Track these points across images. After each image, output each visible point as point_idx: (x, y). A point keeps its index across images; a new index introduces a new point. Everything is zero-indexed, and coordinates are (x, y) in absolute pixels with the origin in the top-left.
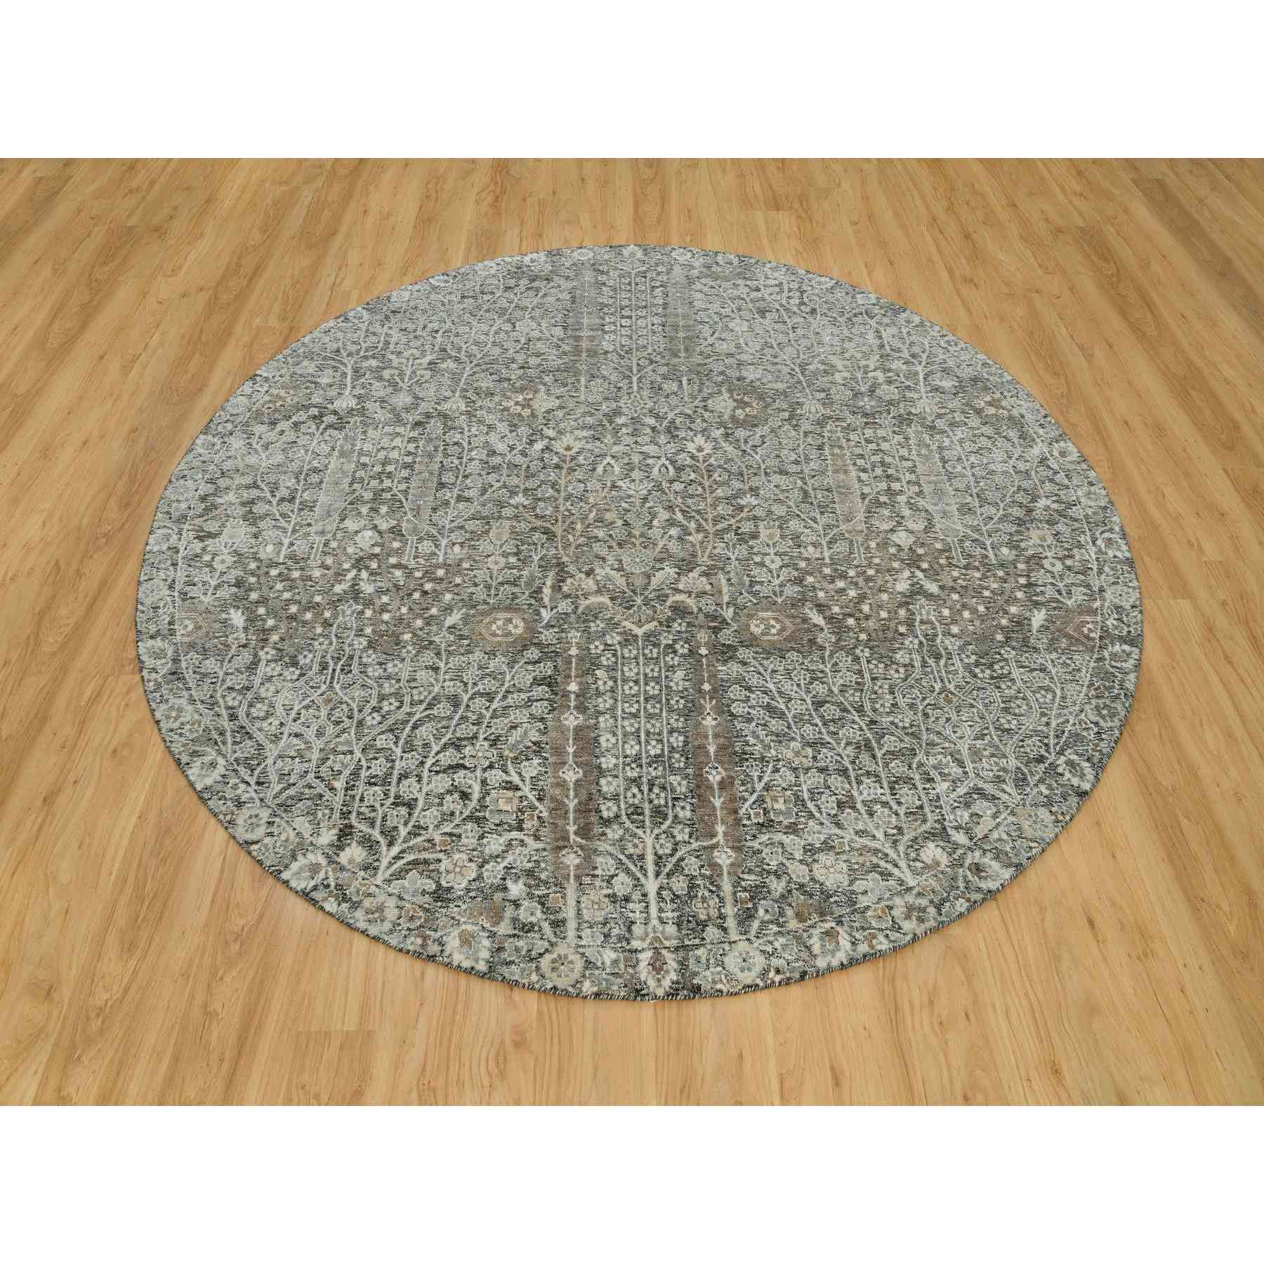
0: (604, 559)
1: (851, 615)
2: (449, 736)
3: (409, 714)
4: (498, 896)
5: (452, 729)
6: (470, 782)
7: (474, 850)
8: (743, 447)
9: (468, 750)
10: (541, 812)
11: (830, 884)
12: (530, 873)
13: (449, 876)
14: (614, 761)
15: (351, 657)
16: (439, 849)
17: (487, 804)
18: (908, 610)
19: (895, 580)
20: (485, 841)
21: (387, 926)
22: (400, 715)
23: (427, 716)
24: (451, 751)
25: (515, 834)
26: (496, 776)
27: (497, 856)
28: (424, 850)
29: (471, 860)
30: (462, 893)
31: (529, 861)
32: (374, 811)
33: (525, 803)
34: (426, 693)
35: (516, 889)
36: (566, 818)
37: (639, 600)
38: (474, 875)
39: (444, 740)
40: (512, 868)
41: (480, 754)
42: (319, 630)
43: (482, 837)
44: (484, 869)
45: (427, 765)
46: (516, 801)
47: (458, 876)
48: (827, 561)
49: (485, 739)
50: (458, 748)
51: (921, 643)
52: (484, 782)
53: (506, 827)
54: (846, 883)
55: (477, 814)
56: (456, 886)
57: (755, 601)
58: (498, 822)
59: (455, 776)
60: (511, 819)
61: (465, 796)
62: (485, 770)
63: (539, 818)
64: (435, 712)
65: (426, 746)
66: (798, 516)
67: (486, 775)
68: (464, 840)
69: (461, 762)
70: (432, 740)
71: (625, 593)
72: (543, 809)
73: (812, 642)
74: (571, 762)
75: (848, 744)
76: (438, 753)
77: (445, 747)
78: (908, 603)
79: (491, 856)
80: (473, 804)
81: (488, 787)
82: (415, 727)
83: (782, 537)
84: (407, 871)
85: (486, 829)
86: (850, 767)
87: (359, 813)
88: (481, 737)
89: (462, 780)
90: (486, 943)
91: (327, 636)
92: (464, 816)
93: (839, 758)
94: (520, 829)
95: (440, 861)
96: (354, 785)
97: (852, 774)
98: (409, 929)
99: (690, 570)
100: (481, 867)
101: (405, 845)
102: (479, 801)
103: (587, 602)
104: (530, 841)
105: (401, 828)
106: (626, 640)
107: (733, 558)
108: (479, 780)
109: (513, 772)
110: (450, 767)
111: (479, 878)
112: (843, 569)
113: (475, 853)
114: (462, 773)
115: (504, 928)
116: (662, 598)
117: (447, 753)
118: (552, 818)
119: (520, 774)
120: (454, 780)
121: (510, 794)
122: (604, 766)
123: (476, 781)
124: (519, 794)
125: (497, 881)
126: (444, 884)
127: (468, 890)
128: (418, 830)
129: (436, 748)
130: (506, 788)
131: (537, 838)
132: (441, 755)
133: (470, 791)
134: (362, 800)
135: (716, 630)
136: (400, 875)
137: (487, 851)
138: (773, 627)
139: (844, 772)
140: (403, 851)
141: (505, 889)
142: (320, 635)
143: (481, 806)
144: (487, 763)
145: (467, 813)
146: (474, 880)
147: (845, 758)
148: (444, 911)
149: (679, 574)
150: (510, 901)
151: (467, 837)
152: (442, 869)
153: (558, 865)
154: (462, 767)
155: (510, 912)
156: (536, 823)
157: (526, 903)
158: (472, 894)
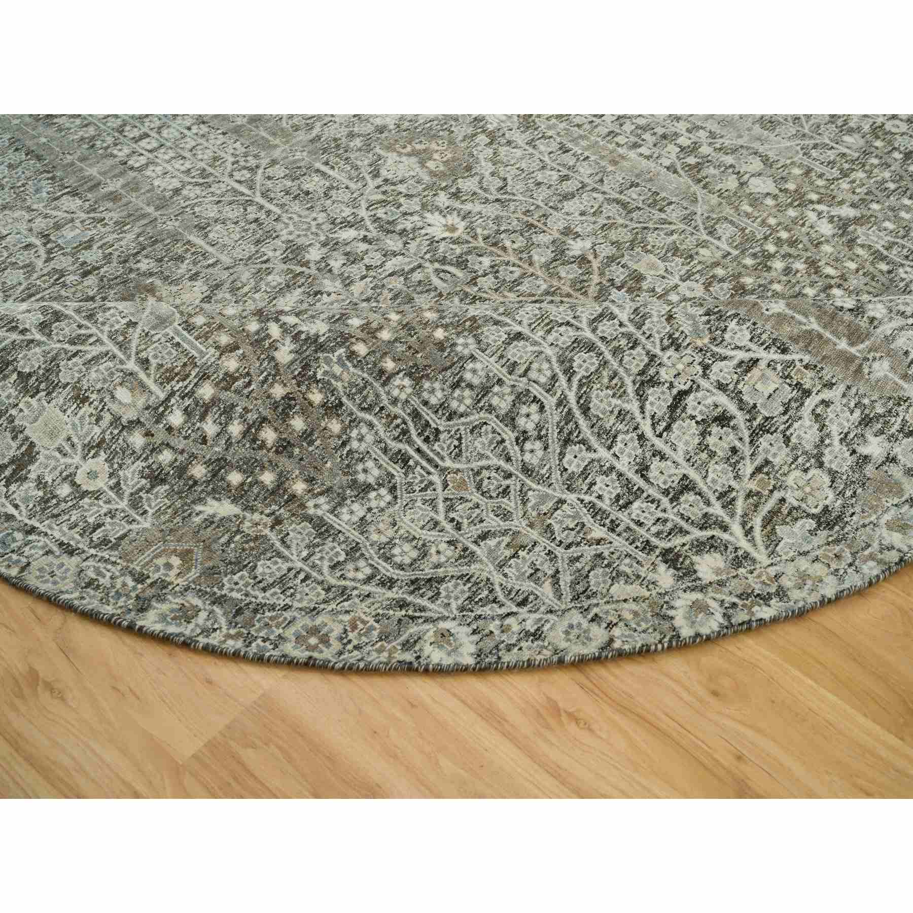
2: (628, 381)
3: (560, 403)
4: (869, 470)
5: (621, 371)
6: (709, 401)
7: (796, 459)
9: (665, 375)
10: (801, 360)
12: (866, 421)
13: (809, 502)
15: (416, 415)
16: (766, 493)
17: (751, 402)
20: (794, 440)
22: (554, 416)
23: (581, 386)
24: (652, 393)
26: (722, 371)
27: (822, 440)
28: (756, 506)
29: (806, 471)
30: (839, 502)
31: (852, 412)
32: (666, 521)
33: (779, 367)
34: (545, 366)
35: (875, 447)
36: (827, 342)
38: (827, 480)
39: (630, 389)
40: (846, 435)
41: (680, 367)
42: (335, 426)
43: (787, 440)
44: (827, 465)
45: (649, 434)
46: (769, 373)
47: (817, 494)
49: (663, 349)
50: (653, 382)
52: (722, 387)
53: (794, 405)
55: (755, 424)
56: (827, 502)
58: (781, 409)
59: (689, 411)
60: (788, 393)
61: (723, 419)
62: (705, 375)
63: (806, 367)
64: (581, 373)
65: (622, 415)
67: (713, 378)
68: (777, 461)
69: (675, 391)
70: (619, 402)
72: (800, 356)
76: (642, 409)
77: (641, 397)
79: (817, 447)
80: (740, 418)
81: (731, 387)
82: (585, 410)
85: (782, 427)
87: (657, 534)
88: (656, 351)
89: (700, 407)
91: (354, 422)
92: (747, 440)
94: (807, 393)
95: (783, 500)
96: (612, 521)
100: (821, 465)
101: (737, 517)
102: (741, 409)
104: (826, 395)
105: (710, 510)
108: (715, 391)
109: (730, 353)
110: (673, 408)
111: (833, 475)
113: (800, 460)
114: (690, 400)
117: (651, 398)
118: (817, 354)
119: (740, 348)
120: (693, 417)
121: (756, 372)
123: (714, 394)
124: (762, 364)
125: (851, 460)
126: (816, 511)
127: (842, 493)
128: (726, 497)
129: (633, 406)
130: (746, 372)
131: (830, 385)
132: (648, 406)
133: (720, 409)
134: (640, 524)
137: (808, 447)
140: (744, 524)
141: (866, 458)
142: (344, 430)
143: (749, 412)
144: (699, 369)
145: (746, 434)
146: (833, 482)
150: (884, 463)
151: (775, 455)
152: (795, 503)
153: (879, 385)
154: (683, 394)
155: (896, 471)
156: (810, 374)
157: (897, 450)
158: (848, 493)
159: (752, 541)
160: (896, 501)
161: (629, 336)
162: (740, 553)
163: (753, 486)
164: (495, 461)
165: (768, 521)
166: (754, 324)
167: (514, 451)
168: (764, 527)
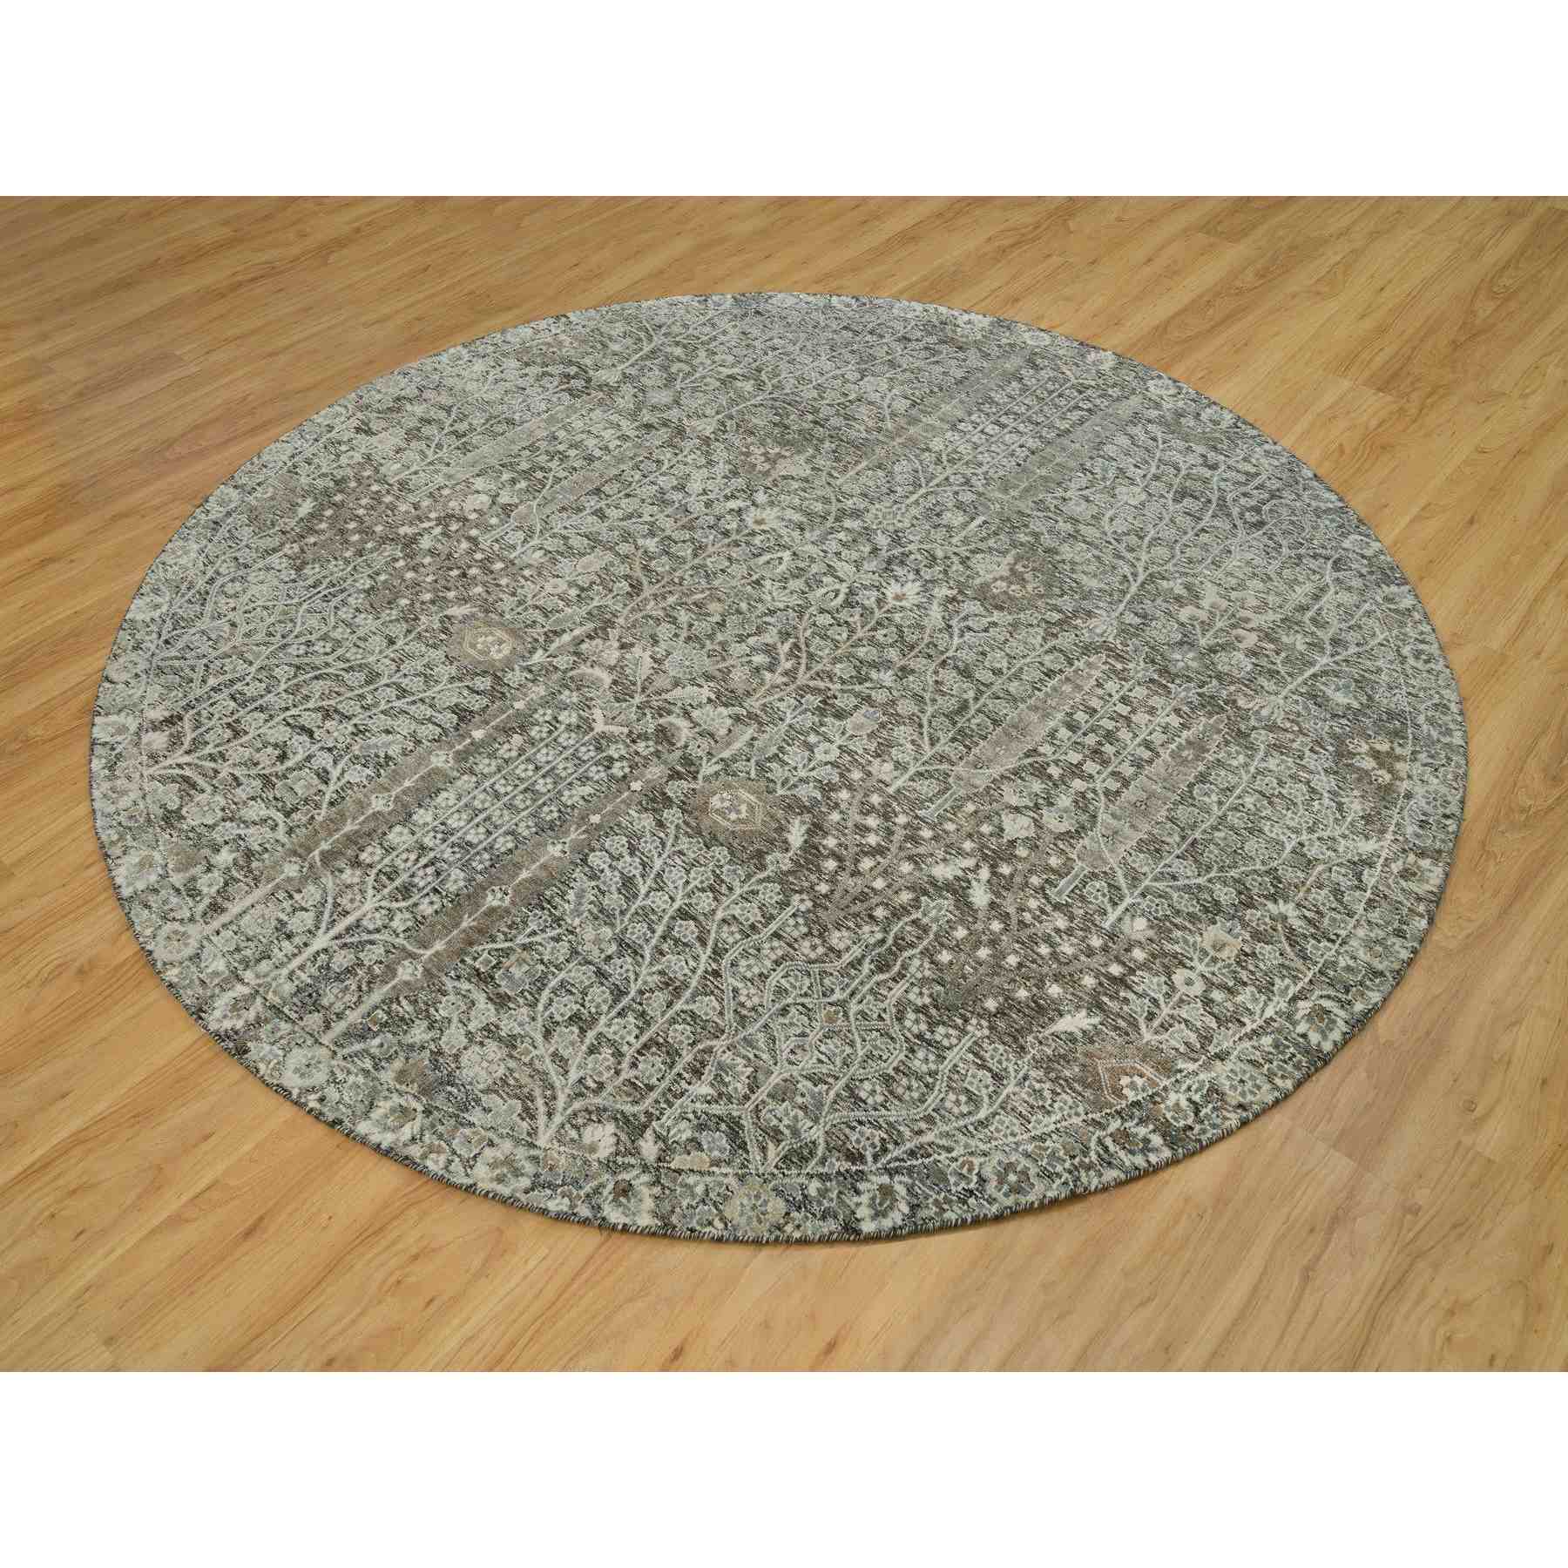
0: (656, 642)
1: (839, 859)
2: (332, 702)
3: (327, 665)
4: (206, 852)
5: (342, 698)
6: (300, 750)
7: (235, 803)
8: (954, 623)
9: (331, 724)
10: (319, 814)
12: (249, 854)
13: (193, 808)
14: (429, 819)
16: (214, 782)
17: (290, 776)
18: (917, 900)
19: (944, 860)
20: (251, 803)
21: (112, 809)
22: (318, 661)
23: (337, 676)
24: (318, 716)
25: (279, 817)
26: (324, 760)
27: (244, 822)
28: (204, 775)
29: (223, 809)
30: (186, 827)
31: (260, 845)
32: (210, 719)
33: (317, 798)
35: (225, 857)
36: (331, 835)
37: (638, 699)
38: (210, 822)
39: (325, 703)
40: (243, 839)
41: (335, 734)
43: (253, 798)
44: (223, 824)
45: (288, 713)
46: (313, 790)
47: (199, 814)
48: (891, 790)
49: (355, 725)
50: (326, 717)
51: (883, 941)
52: (309, 758)
53: (280, 804)
54: (481, 1087)
55: (273, 778)
56: (189, 820)
57: (753, 775)
58: (279, 796)
59: (296, 737)
60: (290, 801)
61: (283, 757)
62: (322, 749)
63: (312, 818)
64: (346, 676)
65: (307, 698)
66: (921, 726)
67: (319, 753)
68: (238, 791)
69: (315, 729)
70: (317, 696)
71: (634, 684)
72: (322, 814)
73: (760, 855)
74: (394, 793)
75: (661, 973)
76: (308, 710)
77: (317, 709)
78: (925, 893)
79: (240, 818)
80: (280, 768)
81: (307, 764)
82: (316, 678)
83: (871, 735)
84: (173, 781)
85: (264, 795)
86: (632, 993)
87: (199, 714)
88: (355, 721)
89: (297, 744)
90: (153, 878)
92: (262, 772)
93: (632, 977)
94: (287, 814)
95: (203, 792)
96: (221, 690)
97: (625, 1001)
98: (120, 824)
99: (726, 705)
100: (224, 820)
101: (196, 761)
102: (287, 769)
103: (590, 671)
104: (282, 829)
105: (210, 746)
106: (578, 727)
107: (788, 721)
108: (308, 753)
109: (339, 767)
110: (303, 728)
111: (212, 827)
112: (898, 809)
113: (233, 806)
114: (304, 738)
115: (177, 879)
116: (661, 712)
117: (313, 715)
118: (321, 826)
119: (343, 774)
120: (291, 739)
121: (316, 781)
122: (415, 817)
123: (305, 752)
124: (323, 787)
125: (220, 840)
126: (184, 812)
127: (193, 830)
128: (219, 757)
129: (311, 705)
130: (318, 775)
131: (290, 831)
132: (309, 713)
133: (291, 756)
134: (212, 705)
135: (675, 775)
136: (163, 780)
137: (242, 812)
138: (738, 812)
139: (618, 993)
140: (189, 764)
141: (217, 851)
143: (283, 774)
144: (331, 745)
145: (266, 772)
146: (206, 826)
147: (640, 982)
148: (159, 830)
149: (710, 700)
150: (208, 862)
151: (244, 790)
152: (196, 800)
153: (276, 865)
154: (311, 734)
155: (198, 870)
156: (304, 819)
157: (216, 873)
158: (191, 835)
160: (171, 866)
161: (376, 705)
164: (298, 629)
165: (186, 779)
167: (302, 640)
168: (182, 776)
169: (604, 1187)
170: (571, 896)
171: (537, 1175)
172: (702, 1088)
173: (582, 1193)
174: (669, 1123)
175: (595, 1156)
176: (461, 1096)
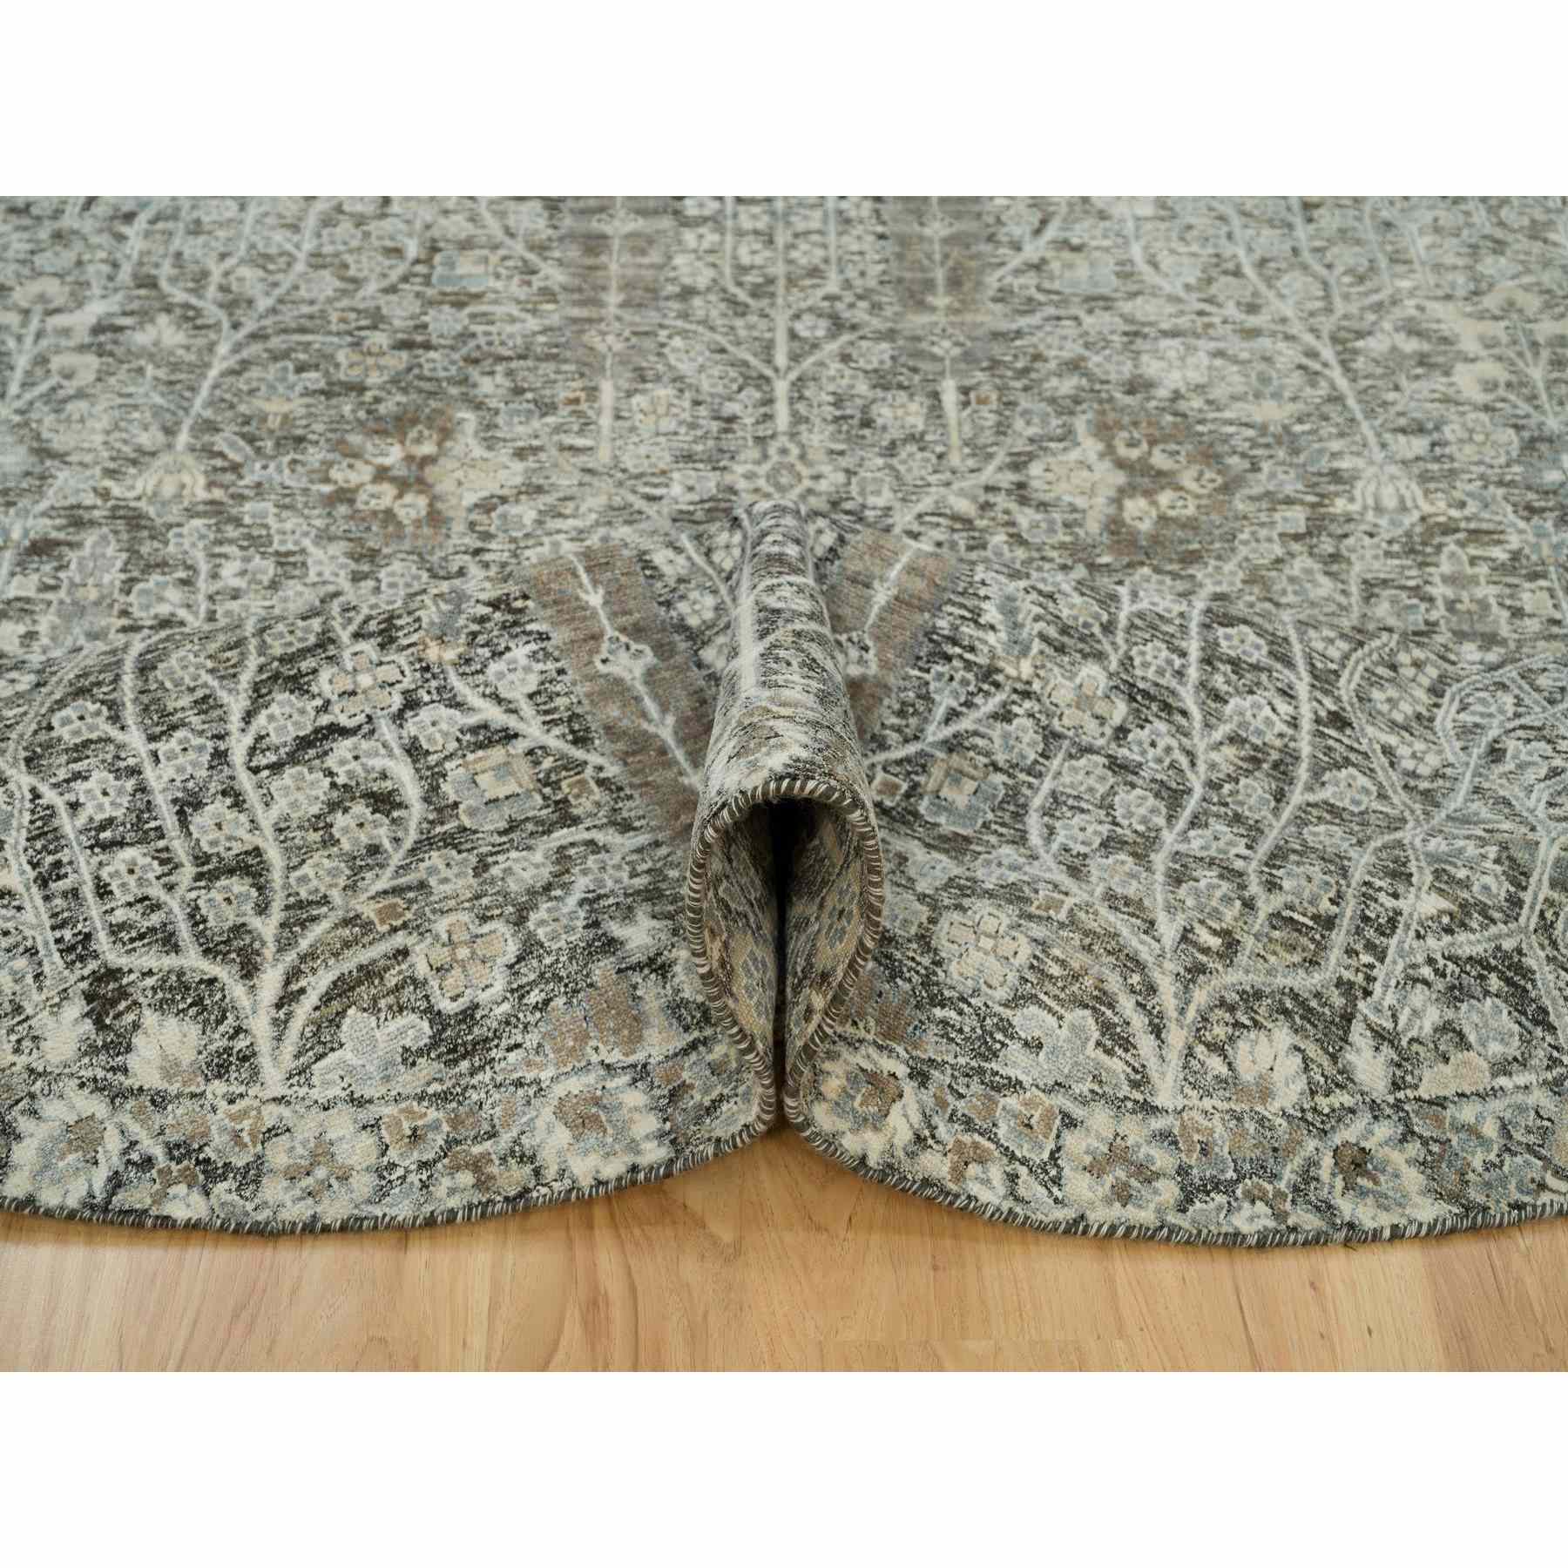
11: (958, 973)
54: (1002, 994)
75: (1234, 739)
86: (1198, 791)
93: (1184, 761)
97: (1192, 804)
139: (1173, 796)
147: (1202, 767)
159: (280, 1025)
162: (241, 1043)
163: (369, 911)
166: (561, 672)
169: (1316, 1164)
170: (991, 614)
171: (1182, 1171)
172: (1424, 903)
173: (1282, 1185)
174: (1390, 999)
175: (1275, 1106)
176: (970, 1023)
